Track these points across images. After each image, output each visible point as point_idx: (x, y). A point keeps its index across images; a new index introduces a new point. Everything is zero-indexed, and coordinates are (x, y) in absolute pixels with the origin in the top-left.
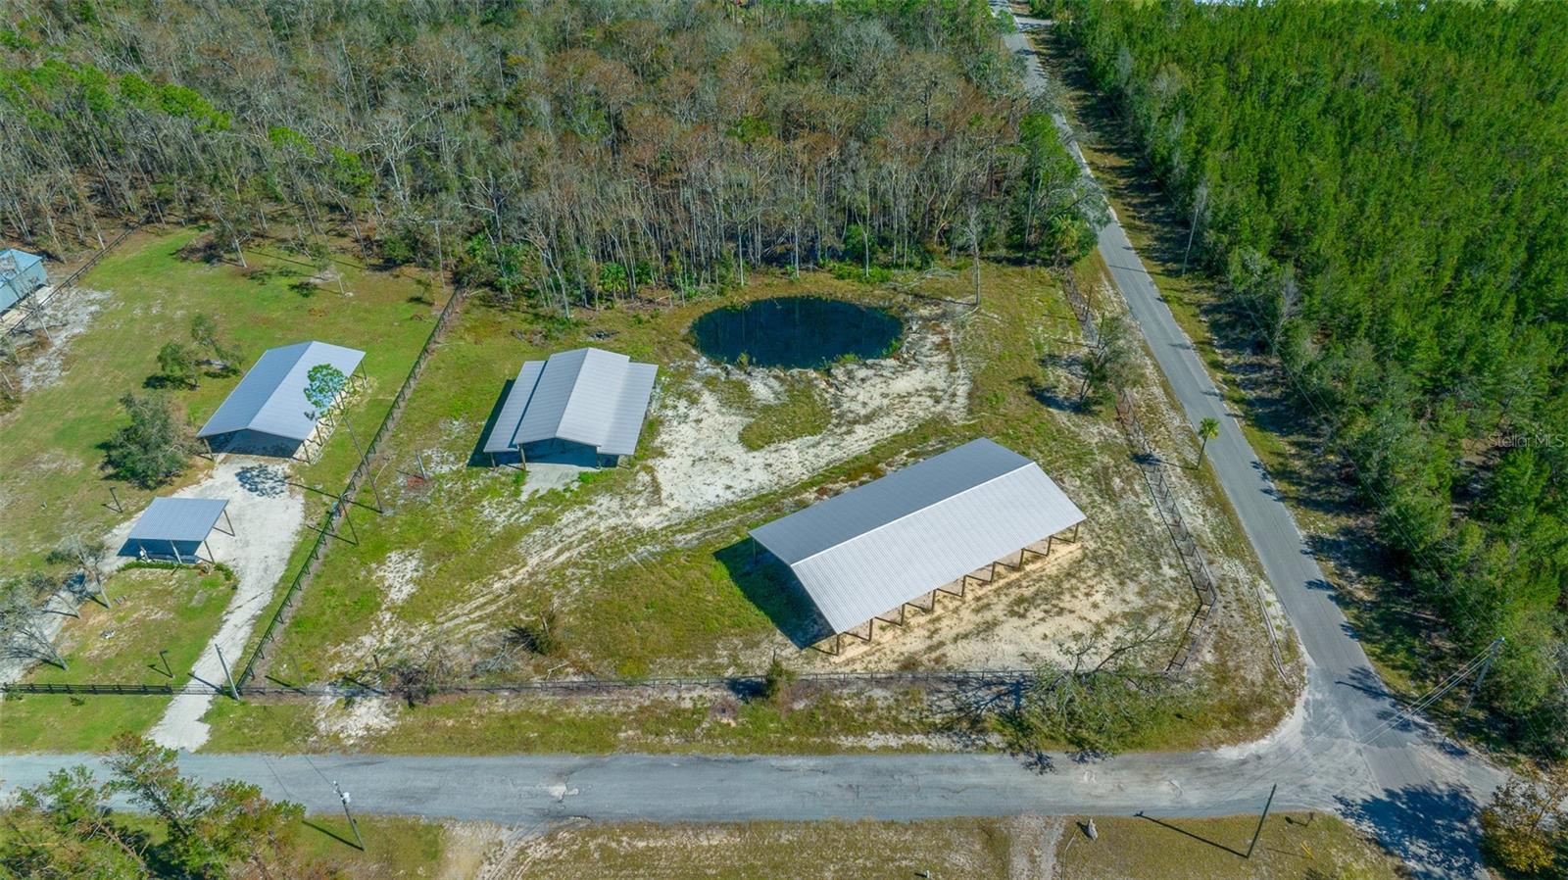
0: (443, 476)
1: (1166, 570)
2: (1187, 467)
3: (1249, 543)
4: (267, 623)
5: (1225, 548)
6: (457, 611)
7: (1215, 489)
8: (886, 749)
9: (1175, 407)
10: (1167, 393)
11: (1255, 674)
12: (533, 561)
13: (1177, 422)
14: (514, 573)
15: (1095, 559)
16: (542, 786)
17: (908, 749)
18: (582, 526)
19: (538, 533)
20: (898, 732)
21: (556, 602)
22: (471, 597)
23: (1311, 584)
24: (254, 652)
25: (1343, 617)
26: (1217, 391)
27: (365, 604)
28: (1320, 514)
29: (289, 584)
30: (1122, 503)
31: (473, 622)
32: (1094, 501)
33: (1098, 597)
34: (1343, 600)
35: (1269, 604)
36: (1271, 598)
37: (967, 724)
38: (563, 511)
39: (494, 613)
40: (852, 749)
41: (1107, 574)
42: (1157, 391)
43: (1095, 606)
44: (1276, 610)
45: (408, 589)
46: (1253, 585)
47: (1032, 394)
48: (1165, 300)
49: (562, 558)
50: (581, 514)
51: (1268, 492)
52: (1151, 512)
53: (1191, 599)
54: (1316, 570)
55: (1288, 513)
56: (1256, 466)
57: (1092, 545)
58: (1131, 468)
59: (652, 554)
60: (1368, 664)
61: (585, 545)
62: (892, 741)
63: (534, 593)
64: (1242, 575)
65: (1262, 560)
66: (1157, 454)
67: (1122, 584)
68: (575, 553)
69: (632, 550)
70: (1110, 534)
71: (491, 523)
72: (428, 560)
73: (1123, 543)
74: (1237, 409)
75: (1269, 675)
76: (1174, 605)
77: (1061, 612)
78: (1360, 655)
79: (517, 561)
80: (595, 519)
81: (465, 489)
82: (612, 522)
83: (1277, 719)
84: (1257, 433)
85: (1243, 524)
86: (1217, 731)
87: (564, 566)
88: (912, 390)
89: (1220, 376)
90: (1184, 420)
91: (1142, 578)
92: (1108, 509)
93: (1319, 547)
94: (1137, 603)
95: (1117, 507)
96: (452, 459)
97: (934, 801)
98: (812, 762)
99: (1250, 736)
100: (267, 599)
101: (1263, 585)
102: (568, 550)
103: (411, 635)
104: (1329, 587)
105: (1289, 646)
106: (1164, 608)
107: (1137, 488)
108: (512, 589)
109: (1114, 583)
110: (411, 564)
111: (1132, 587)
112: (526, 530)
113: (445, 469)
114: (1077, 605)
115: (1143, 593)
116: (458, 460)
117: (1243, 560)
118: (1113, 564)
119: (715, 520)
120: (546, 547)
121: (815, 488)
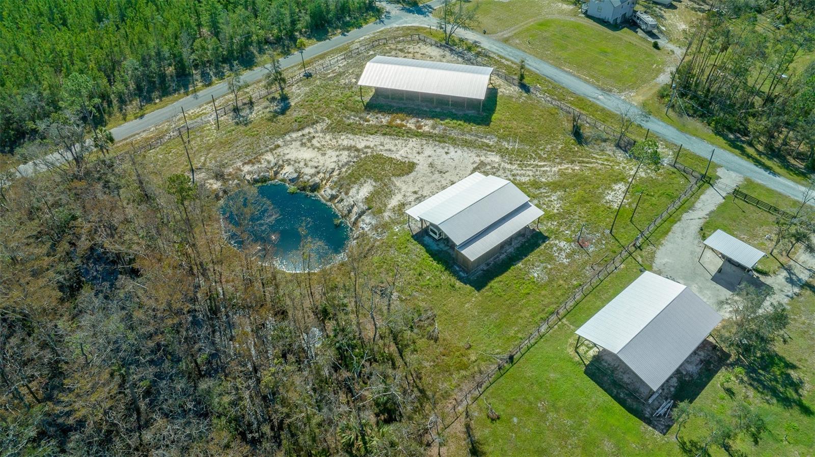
0: (567, 240)
4: (687, 206)
6: (600, 166)
12: (555, 169)
14: (567, 169)
16: (605, 100)
18: (523, 172)
19: (543, 180)
21: (560, 147)
22: (591, 169)
24: (695, 195)
27: (639, 191)
29: (673, 219)
31: (596, 159)
37: (481, 55)
38: (524, 183)
39: (586, 157)
45: (616, 187)
47: (283, 114)
49: (542, 163)
50: (518, 178)
59: (508, 142)
61: (529, 163)
63: (565, 156)
68: (536, 162)
69: (513, 150)
71: (560, 198)
72: (600, 197)
79: (562, 174)
80: (515, 172)
81: (560, 225)
82: (509, 166)
87: (545, 160)
96: (555, 249)
100: (685, 216)
102: (537, 165)
103: (624, 168)
108: (572, 162)
110: (609, 198)
112: (547, 185)
113: (562, 244)
116: (551, 246)
119: (471, 142)
120: (545, 172)
121: (419, 131)
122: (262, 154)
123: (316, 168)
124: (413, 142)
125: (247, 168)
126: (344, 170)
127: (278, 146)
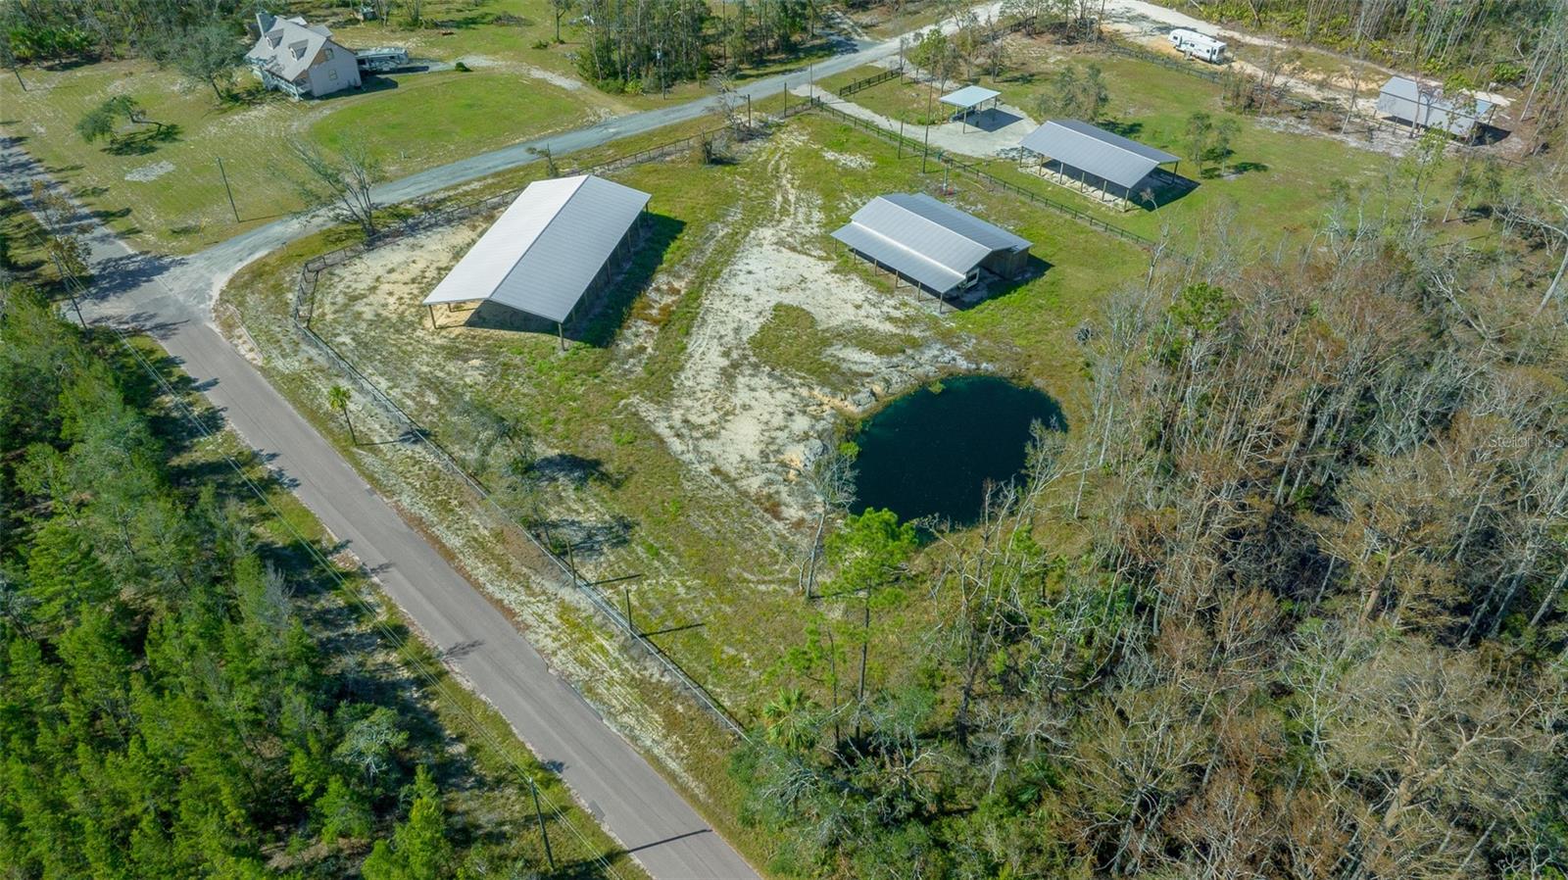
1: (347, 339)
2: (371, 446)
3: (280, 390)
5: (302, 380)
6: (786, 160)
7: (330, 432)
8: (467, 183)
9: (417, 522)
10: (436, 541)
11: (251, 299)
12: (792, 190)
13: (405, 501)
14: (792, 183)
15: (411, 324)
17: (455, 187)
18: (801, 214)
19: (819, 202)
20: (467, 192)
21: (740, 179)
22: (792, 167)
23: (215, 383)
25: (184, 369)
26: (375, 579)
28: (211, 459)
30: (415, 381)
31: (769, 160)
32: (441, 370)
33: (391, 300)
34: (185, 384)
35: (251, 350)
36: (249, 356)
37: (431, 207)
38: (828, 216)
39: (765, 166)
40: (485, 178)
41: (394, 318)
42: (454, 541)
43: (391, 294)
44: (243, 350)
45: (830, 157)
46: (269, 359)
47: (596, 464)
48: (550, 771)
49: (780, 198)
50: (815, 220)
51: (273, 456)
52: (384, 384)
53: (317, 327)
54: (213, 398)
55: (249, 442)
56: (294, 483)
57: (420, 333)
58: (425, 422)
59: (725, 215)
60: (163, 344)
61: (778, 208)
62: (466, 188)
63: (762, 179)
64: (280, 364)
65: (264, 381)
66: (408, 449)
67: (378, 315)
68: (777, 202)
69: (747, 215)
70: (410, 348)
72: (851, 170)
73: (394, 345)
74: (339, 562)
75: (241, 304)
76: (329, 317)
77: (413, 281)
78: (168, 348)
79: (803, 187)
82: (787, 224)
83: (232, 281)
84: (304, 535)
85: (290, 407)
86: (272, 261)
87: (770, 195)
88: (728, 425)
89: (382, 617)
90: (397, 505)
91: (364, 325)
92: (425, 369)
93: (212, 421)
94: (359, 307)
95: (418, 374)
97: (423, 178)
98: (501, 168)
99: (250, 267)
101: (260, 362)
102: (785, 202)
103: (788, 146)
104: (197, 389)
105: (229, 327)
106: (336, 312)
107: (409, 402)
108: (777, 176)
109: (385, 313)
110: (852, 165)
111: (368, 315)
114: (407, 289)
115: (358, 315)
117: (283, 376)
118: (393, 325)
119: (722, 248)
120: (800, 198)
121: (683, 292)
122: (746, 494)
123: (791, 414)
124: (714, 302)
125: (793, 512)
126: (796, 381)
127: (716, 471)
